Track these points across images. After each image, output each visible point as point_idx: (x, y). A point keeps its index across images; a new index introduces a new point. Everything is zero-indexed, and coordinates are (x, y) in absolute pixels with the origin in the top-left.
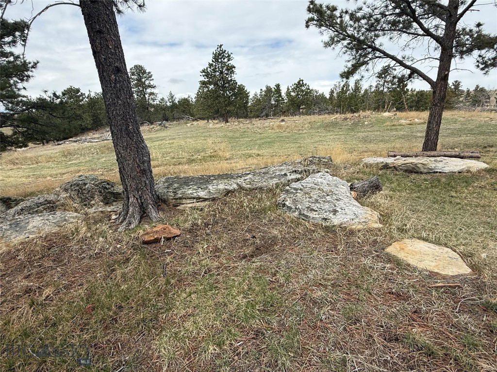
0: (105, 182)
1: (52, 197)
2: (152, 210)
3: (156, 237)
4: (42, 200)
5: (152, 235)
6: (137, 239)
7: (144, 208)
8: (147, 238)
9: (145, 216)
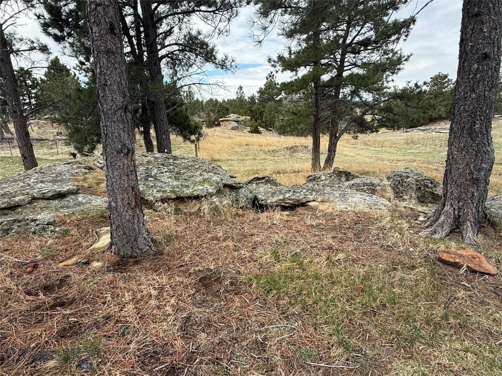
0: (429, 180)
1: (376, 181)
2: (470, 229)
3: (457, 261)
4: (368, 181)
5: (453, 256)
6: (435, 252)
7: (460, 222)
8: (445, 257)
9: (457, 232)
